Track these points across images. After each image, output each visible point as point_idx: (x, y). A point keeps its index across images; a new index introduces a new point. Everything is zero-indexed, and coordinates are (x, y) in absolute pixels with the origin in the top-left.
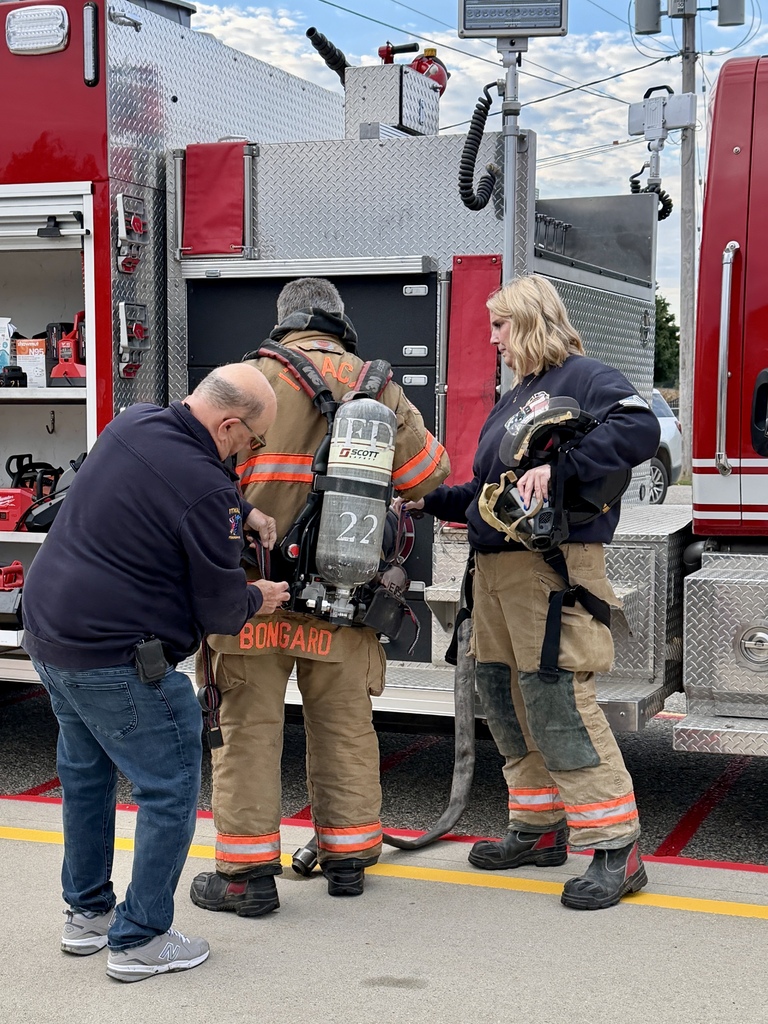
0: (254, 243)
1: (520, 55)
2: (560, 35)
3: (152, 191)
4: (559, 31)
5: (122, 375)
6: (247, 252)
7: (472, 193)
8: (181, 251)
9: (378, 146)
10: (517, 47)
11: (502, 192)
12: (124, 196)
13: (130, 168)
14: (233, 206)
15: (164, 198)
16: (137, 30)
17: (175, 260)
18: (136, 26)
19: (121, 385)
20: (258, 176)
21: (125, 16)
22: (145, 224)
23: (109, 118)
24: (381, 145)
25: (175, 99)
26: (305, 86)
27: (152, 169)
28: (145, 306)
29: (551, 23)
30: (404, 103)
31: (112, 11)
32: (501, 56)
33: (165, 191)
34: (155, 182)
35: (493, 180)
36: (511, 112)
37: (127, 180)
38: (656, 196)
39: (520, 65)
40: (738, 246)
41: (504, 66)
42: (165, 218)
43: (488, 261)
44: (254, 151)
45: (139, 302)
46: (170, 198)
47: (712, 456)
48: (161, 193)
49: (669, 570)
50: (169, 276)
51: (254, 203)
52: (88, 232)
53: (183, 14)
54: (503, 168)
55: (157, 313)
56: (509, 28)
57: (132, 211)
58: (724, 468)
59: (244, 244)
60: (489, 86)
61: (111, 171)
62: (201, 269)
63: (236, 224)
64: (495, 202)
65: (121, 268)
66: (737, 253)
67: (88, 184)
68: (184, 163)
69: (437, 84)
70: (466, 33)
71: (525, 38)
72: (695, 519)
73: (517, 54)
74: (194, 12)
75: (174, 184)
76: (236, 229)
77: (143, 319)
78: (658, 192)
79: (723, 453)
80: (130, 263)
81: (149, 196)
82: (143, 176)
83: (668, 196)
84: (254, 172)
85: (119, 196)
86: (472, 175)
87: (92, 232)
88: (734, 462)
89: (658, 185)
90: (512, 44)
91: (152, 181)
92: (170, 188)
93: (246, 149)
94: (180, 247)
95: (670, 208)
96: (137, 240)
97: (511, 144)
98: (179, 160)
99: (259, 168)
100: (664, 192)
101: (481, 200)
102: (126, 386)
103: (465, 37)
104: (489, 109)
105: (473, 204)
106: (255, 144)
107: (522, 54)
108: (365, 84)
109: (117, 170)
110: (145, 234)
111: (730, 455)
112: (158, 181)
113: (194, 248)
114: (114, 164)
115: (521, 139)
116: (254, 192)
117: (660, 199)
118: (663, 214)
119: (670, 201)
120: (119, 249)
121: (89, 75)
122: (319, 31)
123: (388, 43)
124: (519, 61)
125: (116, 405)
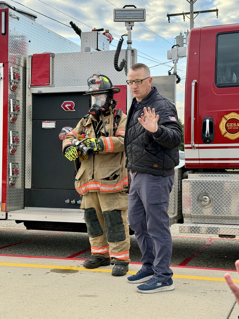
0: (53, 82)
1: (132, 27)
2: (143, 21)
3: (22, 68)
4: (143, 20)
5: (11, 121)
6: (50, 85)
7: (118, 66)
8: (30, 85)
9: (90, 54)
10: (131, 24)
11: (127, 67)
12: (13, 67)
13: (15, 60)
14: (46, 71)
15: (26, 70)
16: (18, 20)
17: (29, 88)
18: (18, 18)
19: (11, 124)
20: (54, 63)
21: (14, 15)
22: (19, 76)
23: (9, 44)
24: (91, 54)
25: (30, 41)
26: (71, 43)
27: (22, 61)
28: (19, 101)
29: (141, 17)
30: (98, 42)
31: (11, 14)
32: (126, 27)
33: (26, 68)
34: (23, 65)
35: (124, 64)
36: (129, 43)
37: (14, 63)
38: (176, 76)
39: (132, 30)
40: (196, 81)
41: (127, 30)
42: (26, 76)
43: (123, 87)
44: (53, 56)
45: (17, 100)
46: (27, 70)
47: (190, 144)
48: (25, 68)
49: (178, 179)
50: (27, 93)
51: (53, 71)
52: (1, 78)
53: (33, 18)
54: (127, 60)
55: (23, 104)
56: (128, 19)
57: (15, 72)
58: (194, 147)
59: (50, 83)
60: (123, 36)
61: (9, 60)
62: (36, 90)
63: (48, 77)
64: (125, 70)
65: (11, 89)
66: (196, 83)
67: (2, 64)
68: (32, 59)
69: (109, 39)
70: (116, 20)
71: (133, 22)
72: (186, 163)
73: (131, 27)
74: (36, 18)
75: (29, 66)
76: (47, 78)
77: (18, 105)
78: (176, 75)
79: (193, 142)
80: (14, 88)
81: (21, 69)
82: (19, 63)
83: (179, 76)
84: (53, 62)
85: (11, 67)
86: (118, 61)
87: (3, 78)
88: (197, 145)
89: (176, 73)
90: (129, 23)
91: (22, 64)
92: (27, 67)
93: (51, 55)
94: (30, 84)
95: (180, 80)
96: (16, 80)
97: (129, 52)
98: (30, 59)
99: (55, 61)
100: (178, 75)
101: (120, 68)
102: (12, 125)
103: (116, 21)
104: (123, 42)
105: (118, 69)
106: (53, 54)
107: (133, 27)
108: (87, 37)
109: (11, 60)
110: (19, 79)
111: (195, 143)
112: (24, 65)
113: (35, 84)
114: (10, 58)
115: (133, 51)
116: (53, 68)
117: (177, 77)
118: (178, 82)
119: (180, 78)
120: (11, 83)
121: (3, 31)
122: (74, 23)
123: (95, 28)
124: (131, 28)
125: (9, 130)
